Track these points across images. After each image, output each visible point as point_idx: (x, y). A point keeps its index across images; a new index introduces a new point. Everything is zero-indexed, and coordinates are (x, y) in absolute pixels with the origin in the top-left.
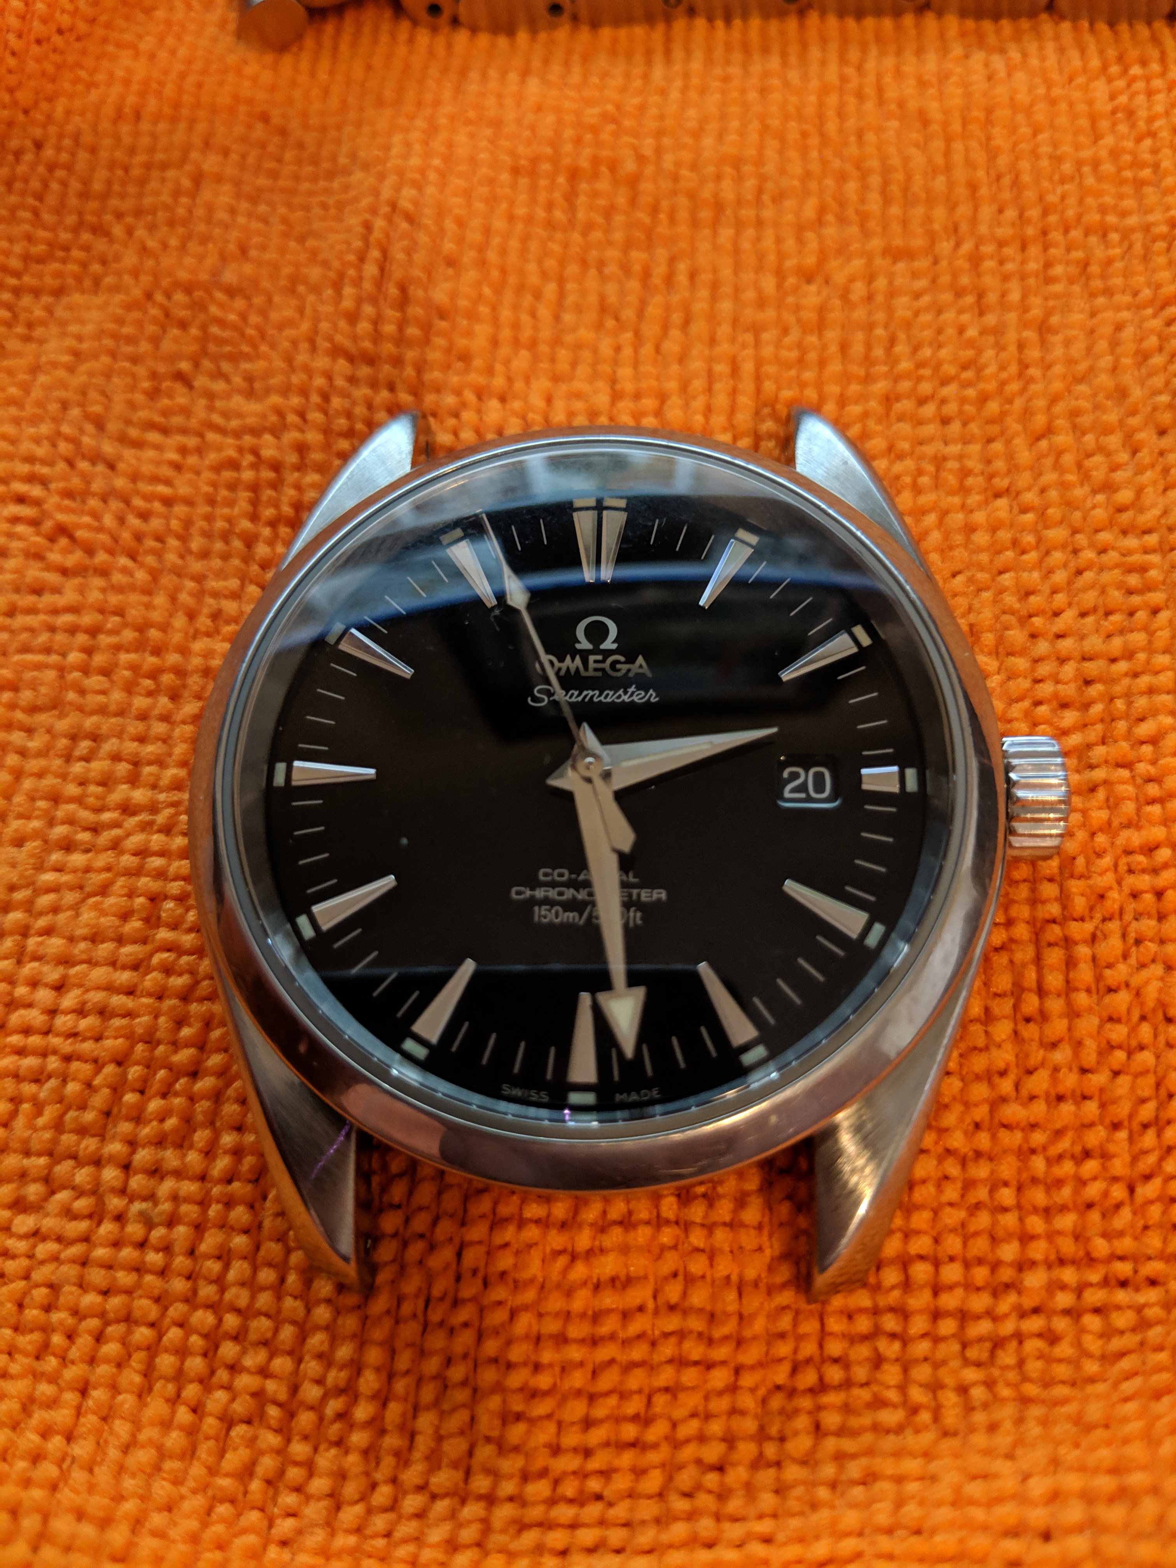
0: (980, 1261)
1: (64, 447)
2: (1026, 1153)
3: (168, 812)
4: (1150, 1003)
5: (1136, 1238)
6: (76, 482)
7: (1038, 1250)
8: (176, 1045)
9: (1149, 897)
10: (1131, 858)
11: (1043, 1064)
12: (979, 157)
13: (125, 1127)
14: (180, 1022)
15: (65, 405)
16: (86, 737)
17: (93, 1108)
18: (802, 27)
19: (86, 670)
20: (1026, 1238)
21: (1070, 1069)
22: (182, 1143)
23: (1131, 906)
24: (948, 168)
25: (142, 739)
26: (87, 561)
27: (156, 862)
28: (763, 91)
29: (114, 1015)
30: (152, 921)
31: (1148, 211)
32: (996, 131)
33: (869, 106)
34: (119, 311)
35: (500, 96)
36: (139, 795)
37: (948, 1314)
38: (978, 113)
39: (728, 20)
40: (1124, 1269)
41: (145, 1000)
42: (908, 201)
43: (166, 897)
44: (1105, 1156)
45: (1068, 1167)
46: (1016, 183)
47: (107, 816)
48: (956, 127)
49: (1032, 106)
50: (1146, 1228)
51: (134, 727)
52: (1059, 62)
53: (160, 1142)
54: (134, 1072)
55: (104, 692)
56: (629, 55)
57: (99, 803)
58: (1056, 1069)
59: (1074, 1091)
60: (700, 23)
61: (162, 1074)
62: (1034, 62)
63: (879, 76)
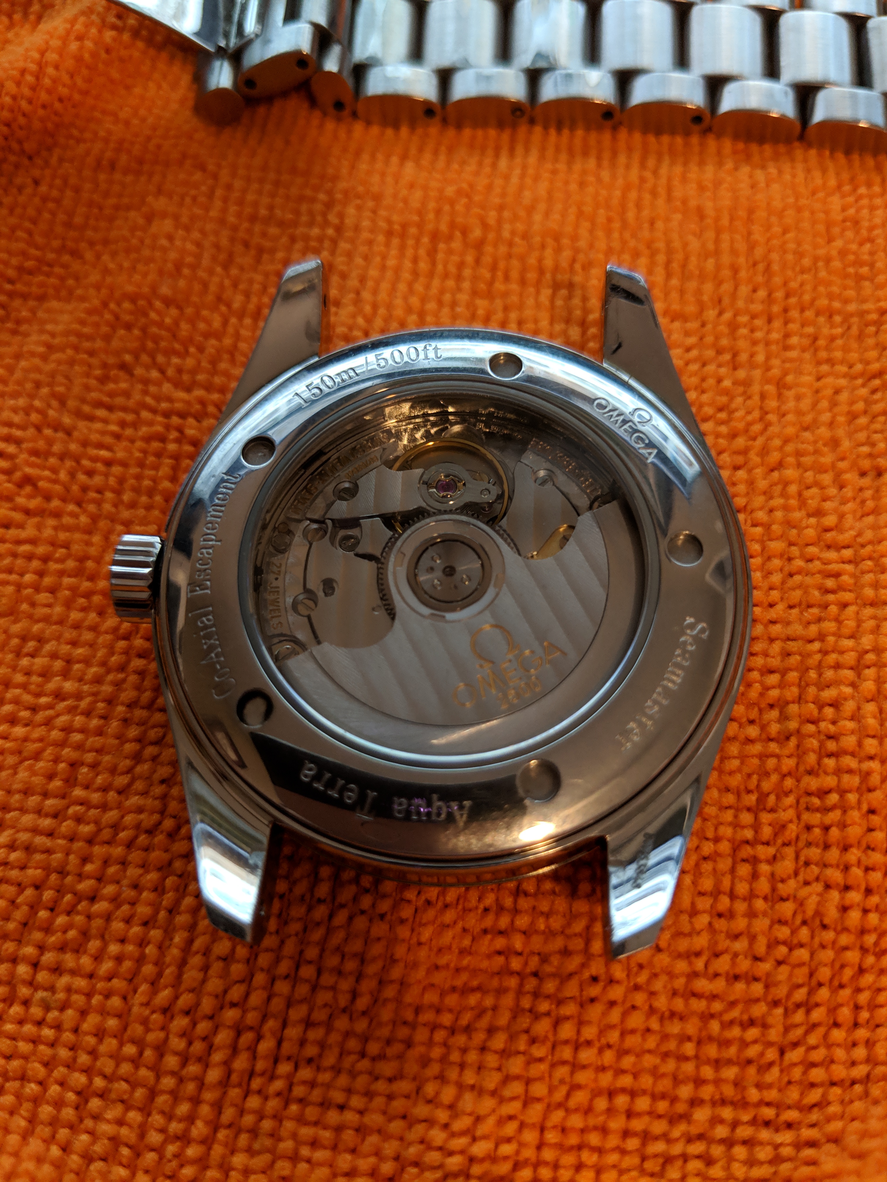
0: (664, 1096)
1: (34, 417)
2: (707, 1017)
3: (88, 700)
4: (810, 912)
5: (780, 1090)
6: (41, 444)
7: (707, 1092)
8: (80, 877)
9: (817, 831)
10: (808, 799)
11: (726, 951)
12: (741, 246)
13: (38, 936)
14: (85, 860)
15: (38, 385)
16: (32, 639)
17: (15, 920)
18: (614, 139)
19: (37, 589)
20: (699, 1082)
21: (746, 957)
22: (78, 950)
23: (804, 837)
24: (717, 253)
25: (74, 643)
26: (45, 505)
27: (77, 737)
28: (582, 185)
29: (36, 851)
30: (70, 781)
31: (864, 301)
32: (756, 228)
33: (661, 202)
34: (83, 315)
35: (383, 175)
36: (69, 686)
37: (635, 1134)
38: (742, 213)
39: (559, 128)
40: (769, 1113)
41: (60, 842)
42: (685, 277)
43: (82, 764)
44: (765, 1026)
45: (736, 1032)
46: (768, 269)
47: (43, 700)
48: (725, 221)
49: (784, 210)
50: (789, 1083)
51: (69, 634)
52: (806, 179)
53: (62, 948)
54: (48, 895)
55: (49, 606)
56: (483, 149)
57: (39, 689)
58: (736, 955)
59: (747, 973)
60: (538, 130)
61: (68, 897)
62: (787, 177)
63: (669, 179)
